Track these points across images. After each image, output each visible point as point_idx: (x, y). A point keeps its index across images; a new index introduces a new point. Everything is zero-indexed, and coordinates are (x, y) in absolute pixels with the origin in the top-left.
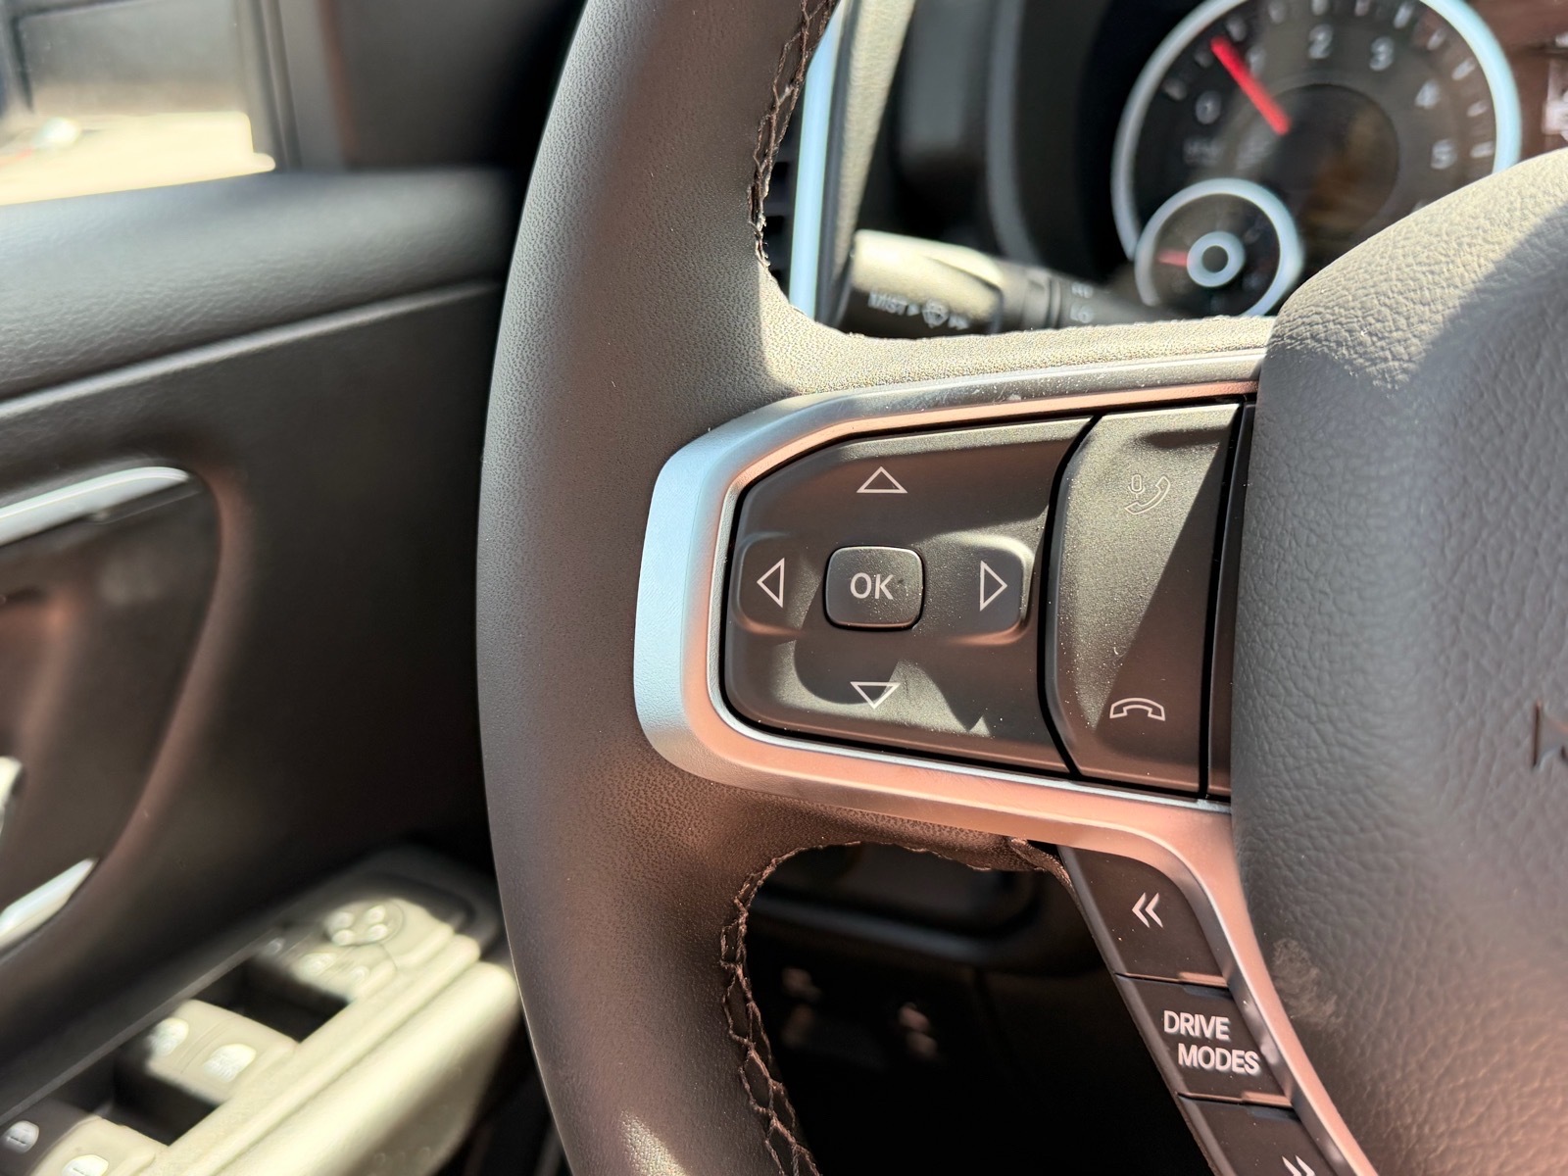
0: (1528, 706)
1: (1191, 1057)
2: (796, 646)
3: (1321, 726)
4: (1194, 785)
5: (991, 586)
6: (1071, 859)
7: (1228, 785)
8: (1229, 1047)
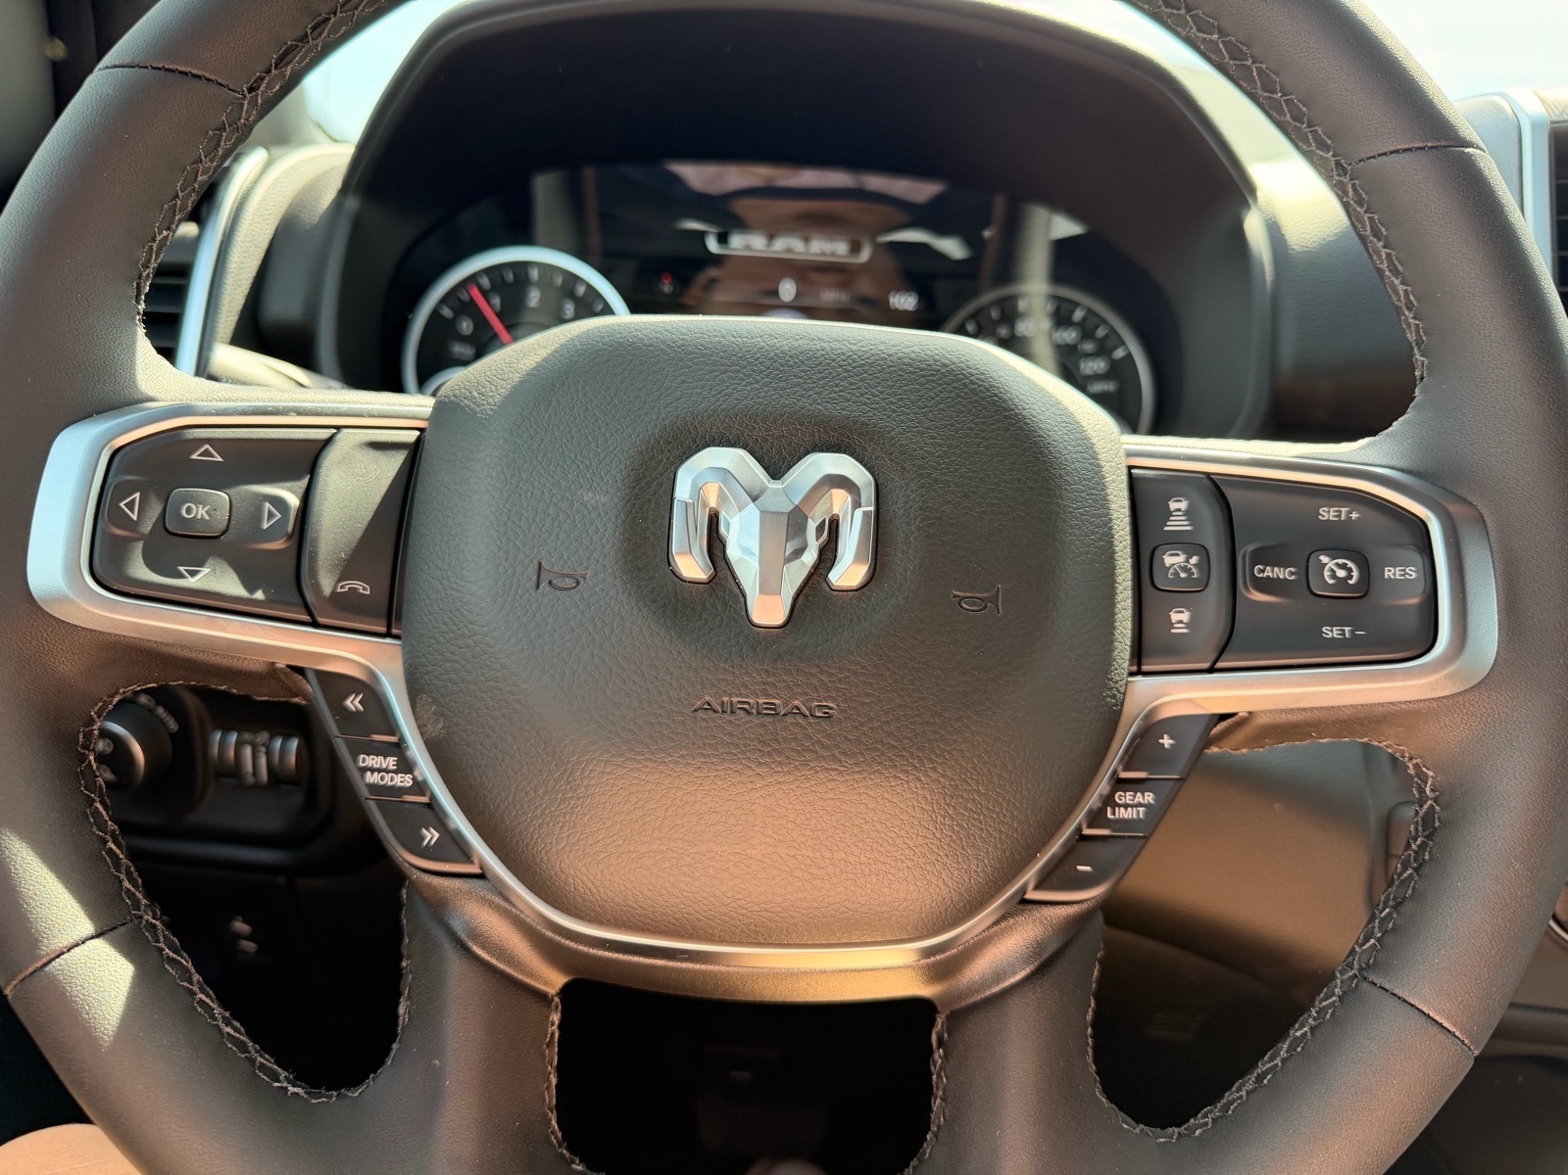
0: (536, 562)
1: (372, 778)
2: (144, 545)
3: (443, 582)
4: (383, 629)
5: (271, 515)
6: (310, 675)
7: (400, 629)
8: (396, 772)
